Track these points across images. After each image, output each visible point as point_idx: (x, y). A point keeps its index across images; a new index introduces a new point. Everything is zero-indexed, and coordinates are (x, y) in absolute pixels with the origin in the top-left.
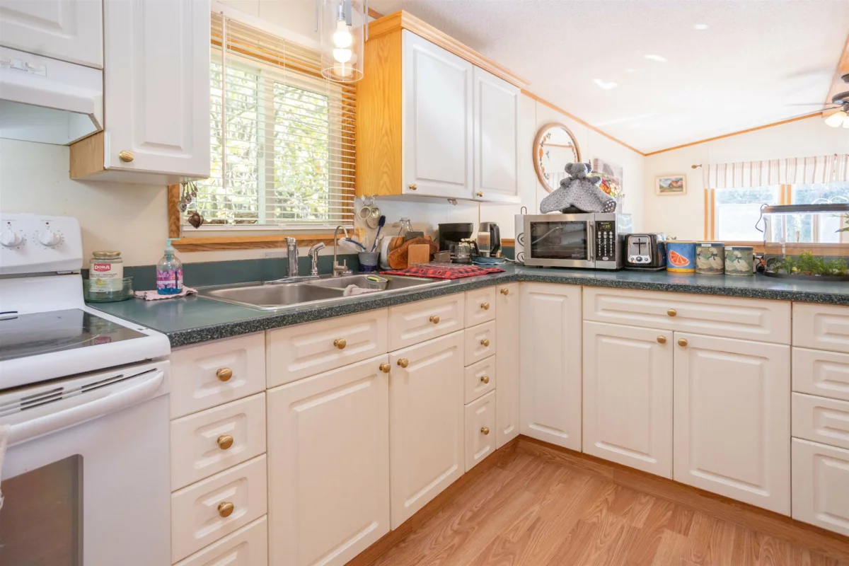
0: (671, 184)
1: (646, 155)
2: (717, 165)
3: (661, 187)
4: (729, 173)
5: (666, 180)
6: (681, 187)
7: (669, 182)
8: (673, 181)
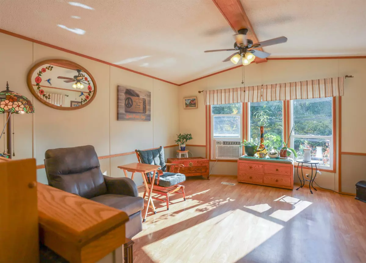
0: (190, 102)
1: (179, 85)
2: (210, 91)
3: (186, 104)
4: (215, 95)
5: (188, 100)
6: (195, 104)
7: (189, 101)
8: (191, 101)
